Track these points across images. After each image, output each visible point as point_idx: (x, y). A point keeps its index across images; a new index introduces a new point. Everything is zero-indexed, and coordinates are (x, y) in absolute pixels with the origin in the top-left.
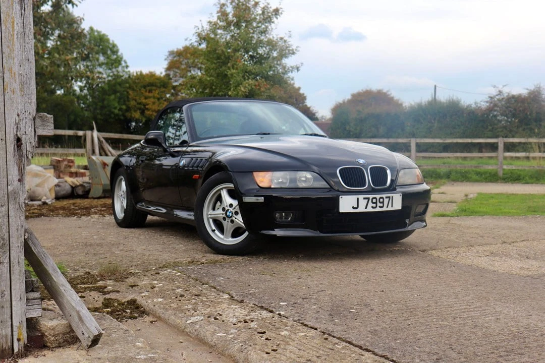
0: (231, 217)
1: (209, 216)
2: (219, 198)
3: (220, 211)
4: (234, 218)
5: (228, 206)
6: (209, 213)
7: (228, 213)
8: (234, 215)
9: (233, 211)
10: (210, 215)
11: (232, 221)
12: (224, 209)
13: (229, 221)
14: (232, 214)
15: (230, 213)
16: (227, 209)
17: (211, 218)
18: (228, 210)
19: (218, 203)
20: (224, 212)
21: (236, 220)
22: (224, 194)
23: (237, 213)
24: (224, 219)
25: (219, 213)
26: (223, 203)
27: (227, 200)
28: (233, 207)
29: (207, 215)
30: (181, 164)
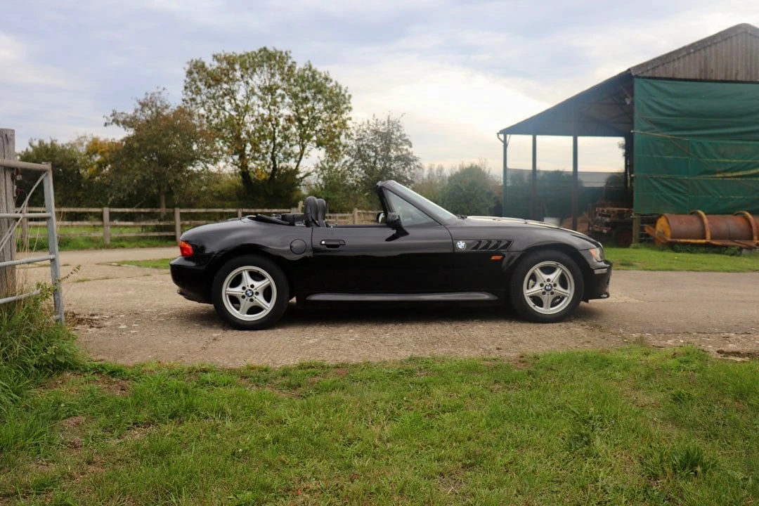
2: (533, 277)
3: (537, 287)
4: (553, 290)
5: (545, 281)
6: (529, 292)
7: (547, 288)
8: (553, 288)
9: (552, 284)
11: (552, 293)
12: (542, 285)
13: (548, 294)
14: (551, 286)
16: (545, 285)
17: (528, 296)
18: (547, 285)
20: (543, 288)
21: (556, 291)
23: (555, 285)
24: (544, 293)
25: (537, 289)
26: (538, 280)
27: (543, 277)
28: (551, 281)
29: (526, 294)
30: (460, 247)
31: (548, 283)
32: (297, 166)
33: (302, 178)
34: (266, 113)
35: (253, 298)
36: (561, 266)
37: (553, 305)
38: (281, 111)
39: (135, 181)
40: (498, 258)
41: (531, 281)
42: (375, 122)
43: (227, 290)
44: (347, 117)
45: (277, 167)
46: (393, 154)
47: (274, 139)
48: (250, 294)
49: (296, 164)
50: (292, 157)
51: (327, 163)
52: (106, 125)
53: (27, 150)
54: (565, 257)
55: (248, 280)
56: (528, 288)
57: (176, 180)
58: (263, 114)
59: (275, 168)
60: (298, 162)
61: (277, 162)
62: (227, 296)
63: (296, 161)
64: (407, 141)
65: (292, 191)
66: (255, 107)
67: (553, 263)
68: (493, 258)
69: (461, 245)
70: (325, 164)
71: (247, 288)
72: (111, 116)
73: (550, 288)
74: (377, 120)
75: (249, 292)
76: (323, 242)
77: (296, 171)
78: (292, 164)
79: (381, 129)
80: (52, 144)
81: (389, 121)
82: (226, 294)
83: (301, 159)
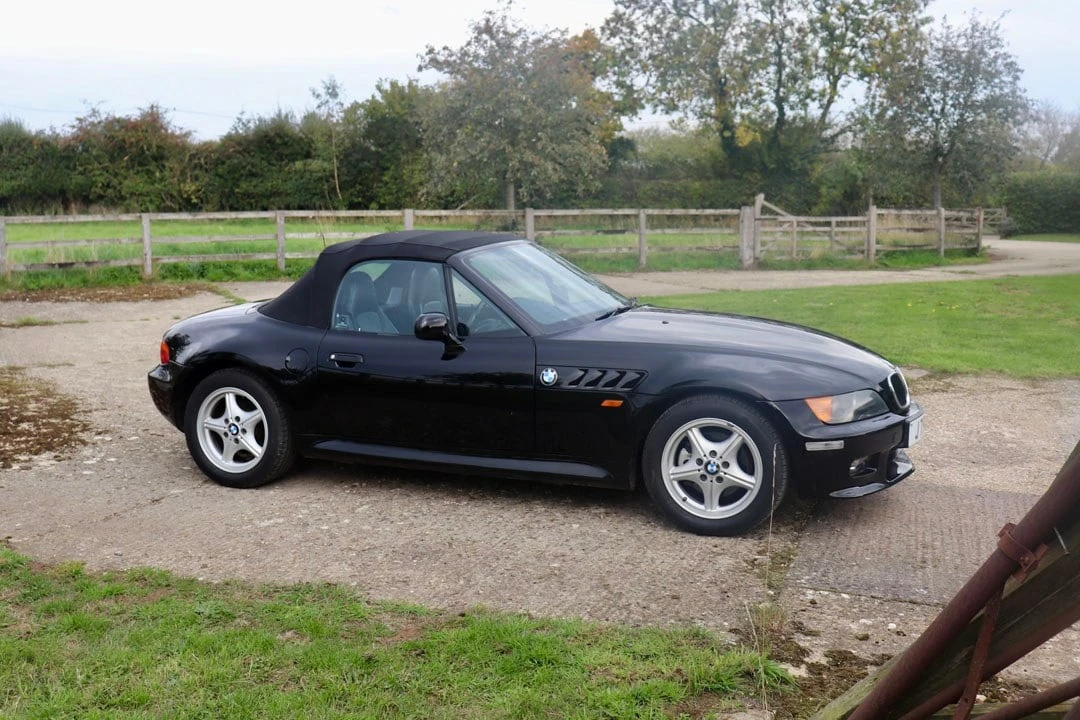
0: (717, 472)
1: (672, 477)
2: (686, 444)
3: (692, 465)
4: (722, 474)
5: (708, 455)
6: (671, 472)
7: (709, 468)
8: (722, 469)
9: (719, 462)
10: (673, 474)
11: (720, 479)
12: (700, 462)
13: (714, 480)
14: (718, 466)
15: (712, 466)
16: (705, 460)
17: (674, 479)
18: (709, 463)
20: (702, 467)
21: (727, 476)
22: (696, 437)
23: (726, 465)
24: (703, 477)
25: (690, 469)
26: (694, 451)
27: (703, 446)
28: (718, 456)
29: (669, 475)
30: (546, 379)
31: (713, 460)
32: (824, 115)
33: (834, 137)
34: (764, 18)
35: (239, 437)
36: (736, 428)
37: (725, 500)
38: (790, 15)
39: (455, 164)
40: (618, 403)
41: (684, 452)
42: (944, 31)
43: (205, 421)
44: (920, 17)
45: (786, 117)
46: (980, 95)
47: (781, 66)
48: (235, 432)
49: (821, 111)
50: (814, 100)
51: (872, 111)
52: (420, 69)
53: (373, 97)
54: (743, 412)
55: (233, 408)
56: (676, 464)
57: (521, 162)
58: (757, 21)
59: (781, 120)
60: (826, 108)
61: (786, 109)
62: (207, 432)
63: (821, 106)
64: (1011, 66)
65: (811, 162)
66: (741, 11)
67: (722, 423)
68: (606, 403)
69: (549, 376)
70: (868, 112)
71: (231, 421)
72: (427, 54)
73: (715, 469)
74: (948, 27)
75: (233, 428)
76: (333, 357)
77: (823, 124)
78: (814, 110)
79: (962, 45)
80: (410, 84)
81: (974, 28)
82: (204, 428)
83: (830, 101)
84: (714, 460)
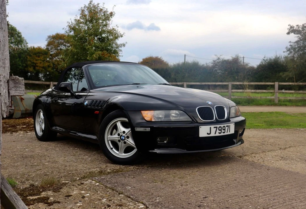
0: (124, 139)
1: (109, 139)
2: (115, 127)
3: (116, 136)
4: (126, 141)
5: (122, 132)
6: (108, 137)
7: (122, 138)
8: (126, 139)
9: (126, 136)
10: (109, 138)
11: (125, 143)
12: (119, 135)
13: (123, 142)
14: (125, 138)
15: (123, 137)
16: (121, 134)
17: (110, 140)
19: (115, 131)
20: (119, 137)
21: (128, 142)
22: (119, 125)
23: (128, 137)
24: (119, 141)
25: (115, 137)
26: (118, 131)
27: (121, 129)
28: (126, 133)
29: (107, 138)
30: (85, 104)
37: (126, 151)
40: (98, 112)
56: (111, 134)
73: (124, 138)
84: (124, 135)
